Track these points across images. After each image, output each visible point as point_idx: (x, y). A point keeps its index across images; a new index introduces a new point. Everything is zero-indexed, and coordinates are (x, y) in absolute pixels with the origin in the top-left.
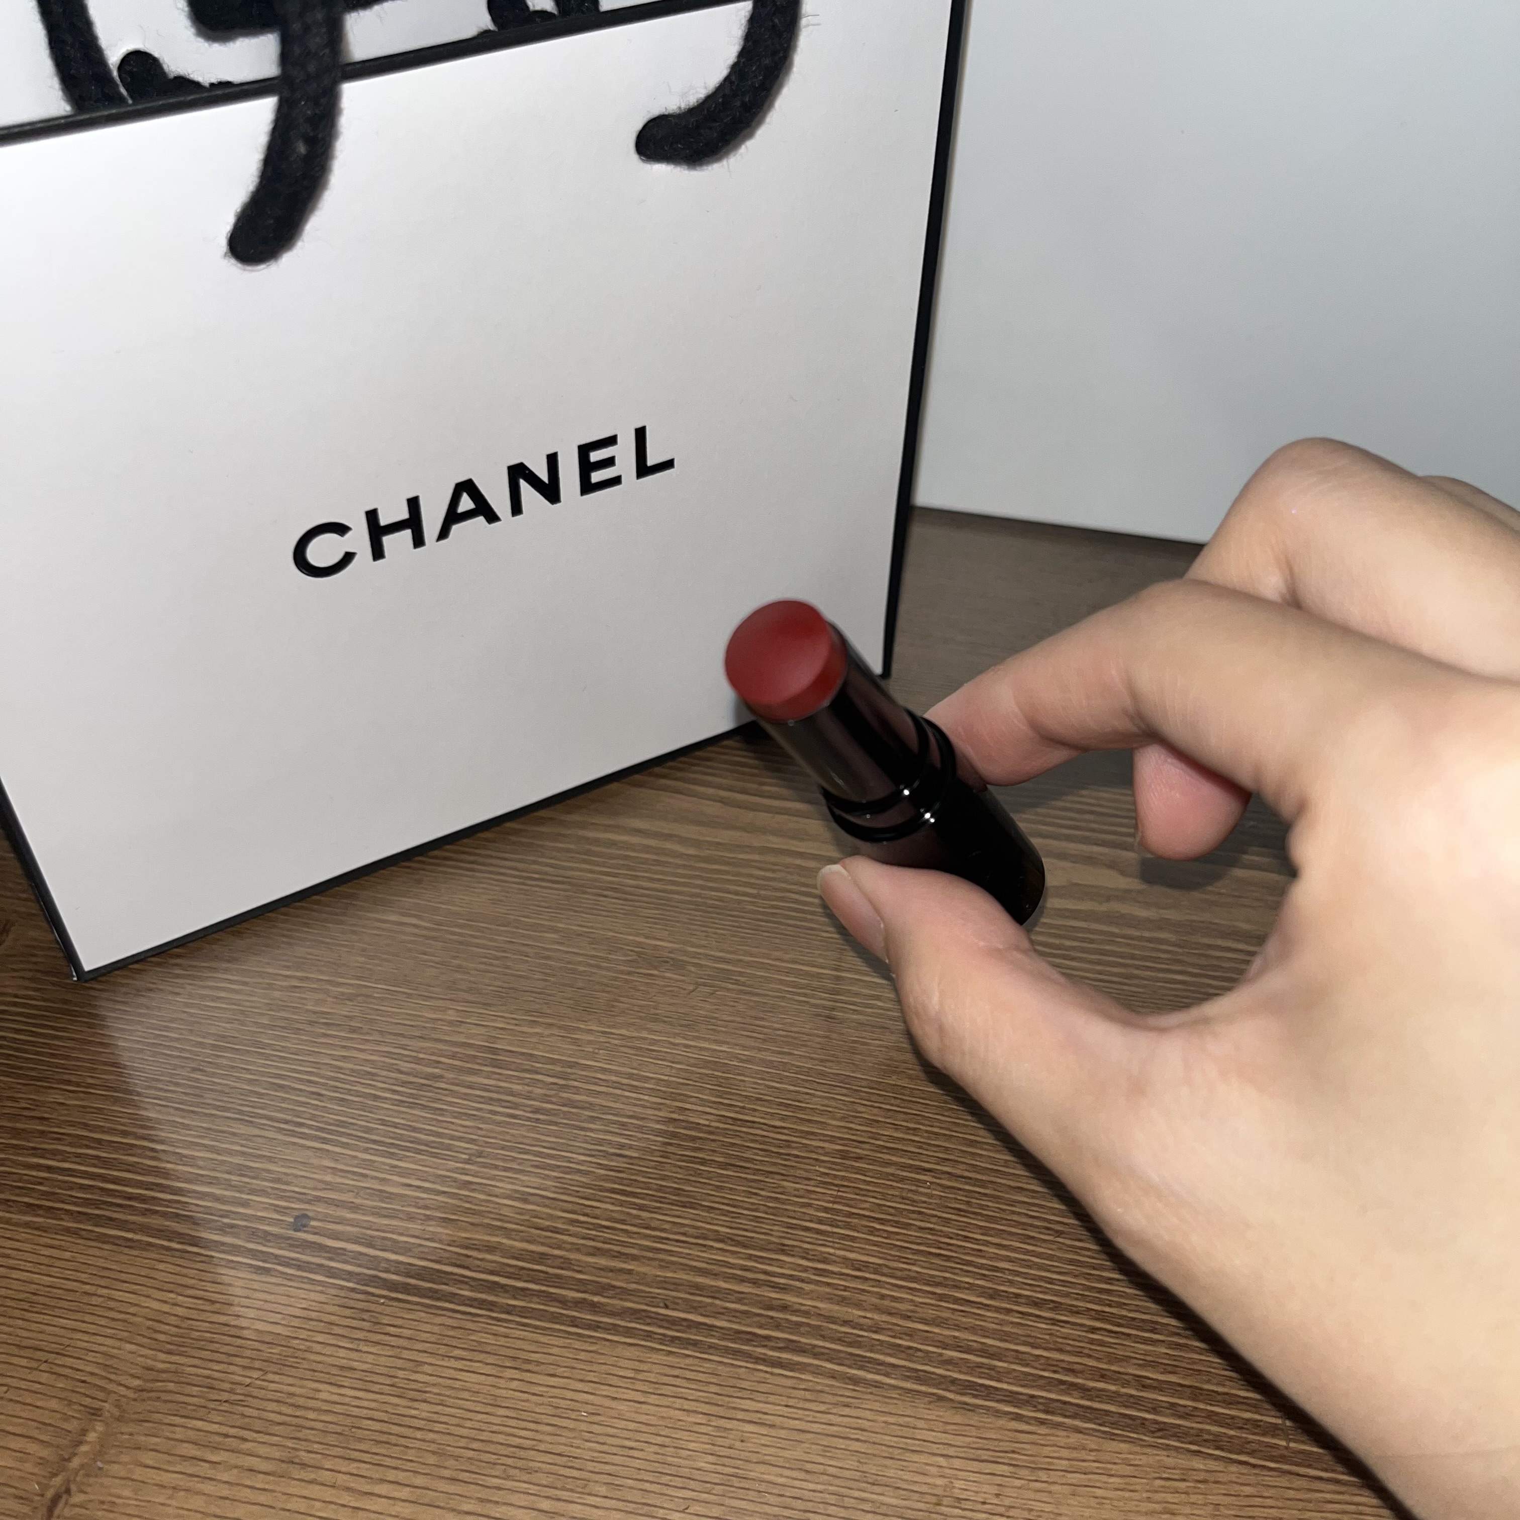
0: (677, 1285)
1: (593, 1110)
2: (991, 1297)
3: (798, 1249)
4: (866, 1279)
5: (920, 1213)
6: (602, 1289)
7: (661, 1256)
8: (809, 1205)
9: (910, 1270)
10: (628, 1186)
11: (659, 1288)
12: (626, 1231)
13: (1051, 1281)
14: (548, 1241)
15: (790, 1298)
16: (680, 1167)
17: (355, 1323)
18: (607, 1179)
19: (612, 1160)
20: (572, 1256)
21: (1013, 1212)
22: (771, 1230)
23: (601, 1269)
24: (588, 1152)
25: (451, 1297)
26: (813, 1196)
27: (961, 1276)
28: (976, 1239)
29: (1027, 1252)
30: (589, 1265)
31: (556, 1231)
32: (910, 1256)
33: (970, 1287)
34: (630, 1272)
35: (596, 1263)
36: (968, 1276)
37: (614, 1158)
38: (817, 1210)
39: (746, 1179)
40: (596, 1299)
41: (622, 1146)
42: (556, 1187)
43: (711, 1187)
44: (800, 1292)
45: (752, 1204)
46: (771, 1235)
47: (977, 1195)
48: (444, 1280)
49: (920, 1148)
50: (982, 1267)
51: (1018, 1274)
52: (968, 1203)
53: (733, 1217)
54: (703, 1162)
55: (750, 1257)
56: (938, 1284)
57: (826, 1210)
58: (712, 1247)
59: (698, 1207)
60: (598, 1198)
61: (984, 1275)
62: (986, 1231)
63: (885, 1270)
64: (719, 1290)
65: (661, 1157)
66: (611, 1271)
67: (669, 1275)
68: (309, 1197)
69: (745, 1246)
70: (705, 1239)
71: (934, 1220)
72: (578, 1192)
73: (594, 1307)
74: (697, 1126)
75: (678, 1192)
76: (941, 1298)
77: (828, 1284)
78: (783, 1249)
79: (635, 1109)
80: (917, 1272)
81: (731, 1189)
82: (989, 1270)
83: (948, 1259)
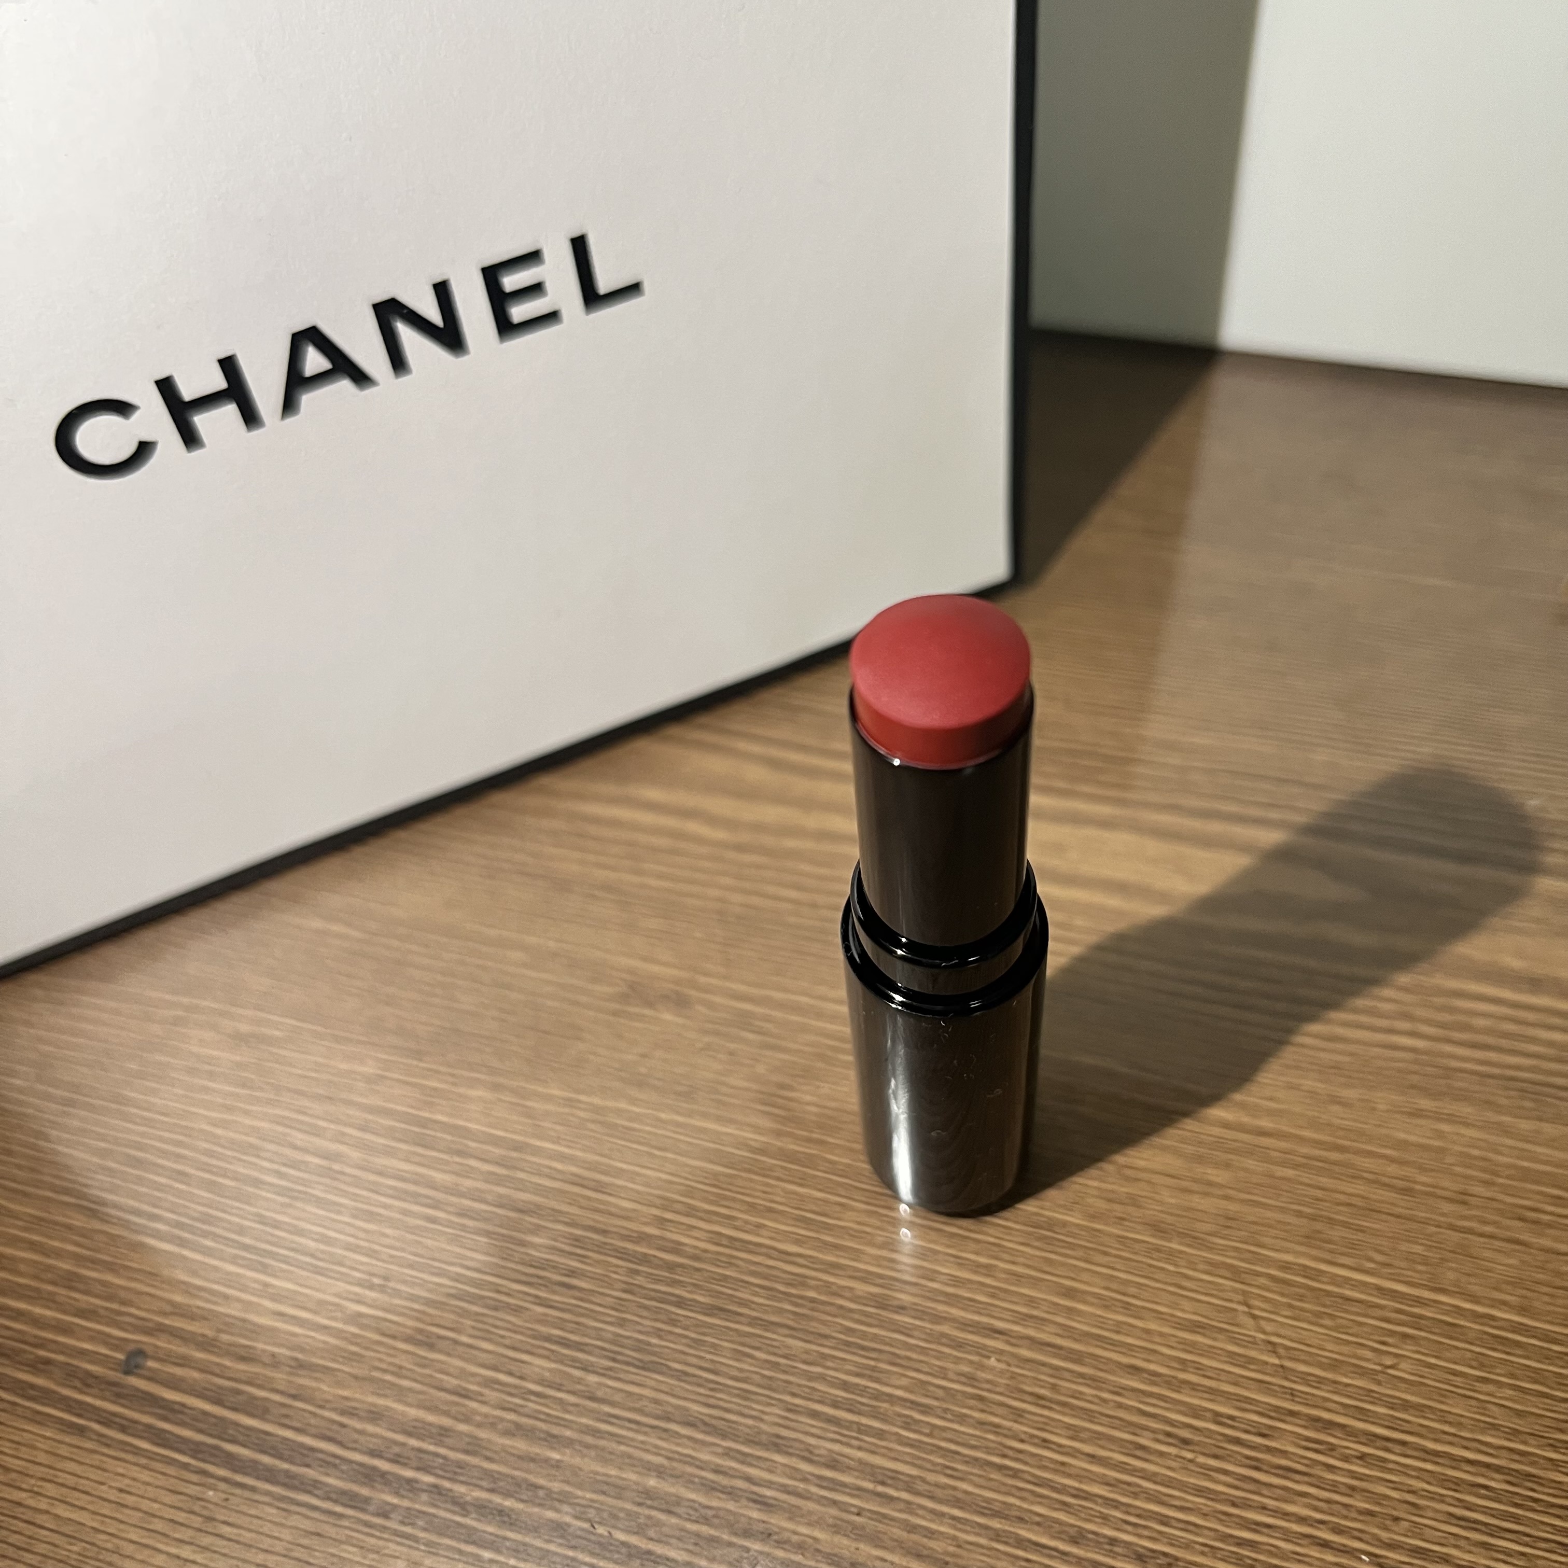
0: (619, 1490)
1: (540, 1216)
2: (1074, 1541)
3: (797, 1445)
4: (892, 1499)
5: (981, 1399)
6: (516, 1489)
7: (602, 1443)
8: (822, 1378)
9: (955, 1488)
10: (572, 1332)
11: (595, 1492)
12: (561, 1401)
13: (1165, 1521)
14: (454, 1409)
15: (777, 1521)
16: (646, 1308)
17: (181, 1517)
18: (543, 1320)
19: (554, 1292)
20: (483, 1434)
21: (1120, 1406)
22: (763, 1412)
23: (520, 1457)
24: (524, 1278)
25: (311, 1487)
26: (829, 1364)
27: (1032, 1503)
28: (1060, 1446)
29: (1133, 1471)
30: (504, 1449)
31: (465, 1394)
32: (959, 1467)
33: (1043, 1524)
34: (557, 1465)
35: (513, 1447)
36: (1040, 1503)
37: (557, 1288)
38: (832, 1385)
39: (736, 1330)
40: (508, 1503)
41: (572, 1273)
42: (473, 1328)
43: (684, 1341)
44: (793, 1513)
45: (741, 1370)
46: (762, 1420)
47: (1067, 1375)
48: (308, 1461)
49: (993, 1296)
50: (1062, 1490)
51: (1116, 1505)
52: (1054, 1387)
53: (712, 1390)
54: (681, 1303)
55: (728, 1453)
56: (996, 1514)
57: (845, 1386)
58: (677, 1433)
59: (664, 1369)
60: (529, 1348)
61: (1065, 1504)
62: (1075, 1433)
63: (921, 1487)
64: (679, 1500)
65: (625, 1291)
66: (533, 1460)
67: (613, 1472)
68: (150, 1325)
69: (724, 1436)
70: (669, 1420)
71: (1000, 1410)
72: (502, 1337)
73: (503, 1516)
74: (676, 1248)
75: (640, 1347)
76: (998, 1536)
77: (835, 1503)
78: (777, 1444)
79: (597, 1217)
80: (966, 1492)
81: (714, 1346)
82: (1074, 1496)
83: (1016, 1474)
